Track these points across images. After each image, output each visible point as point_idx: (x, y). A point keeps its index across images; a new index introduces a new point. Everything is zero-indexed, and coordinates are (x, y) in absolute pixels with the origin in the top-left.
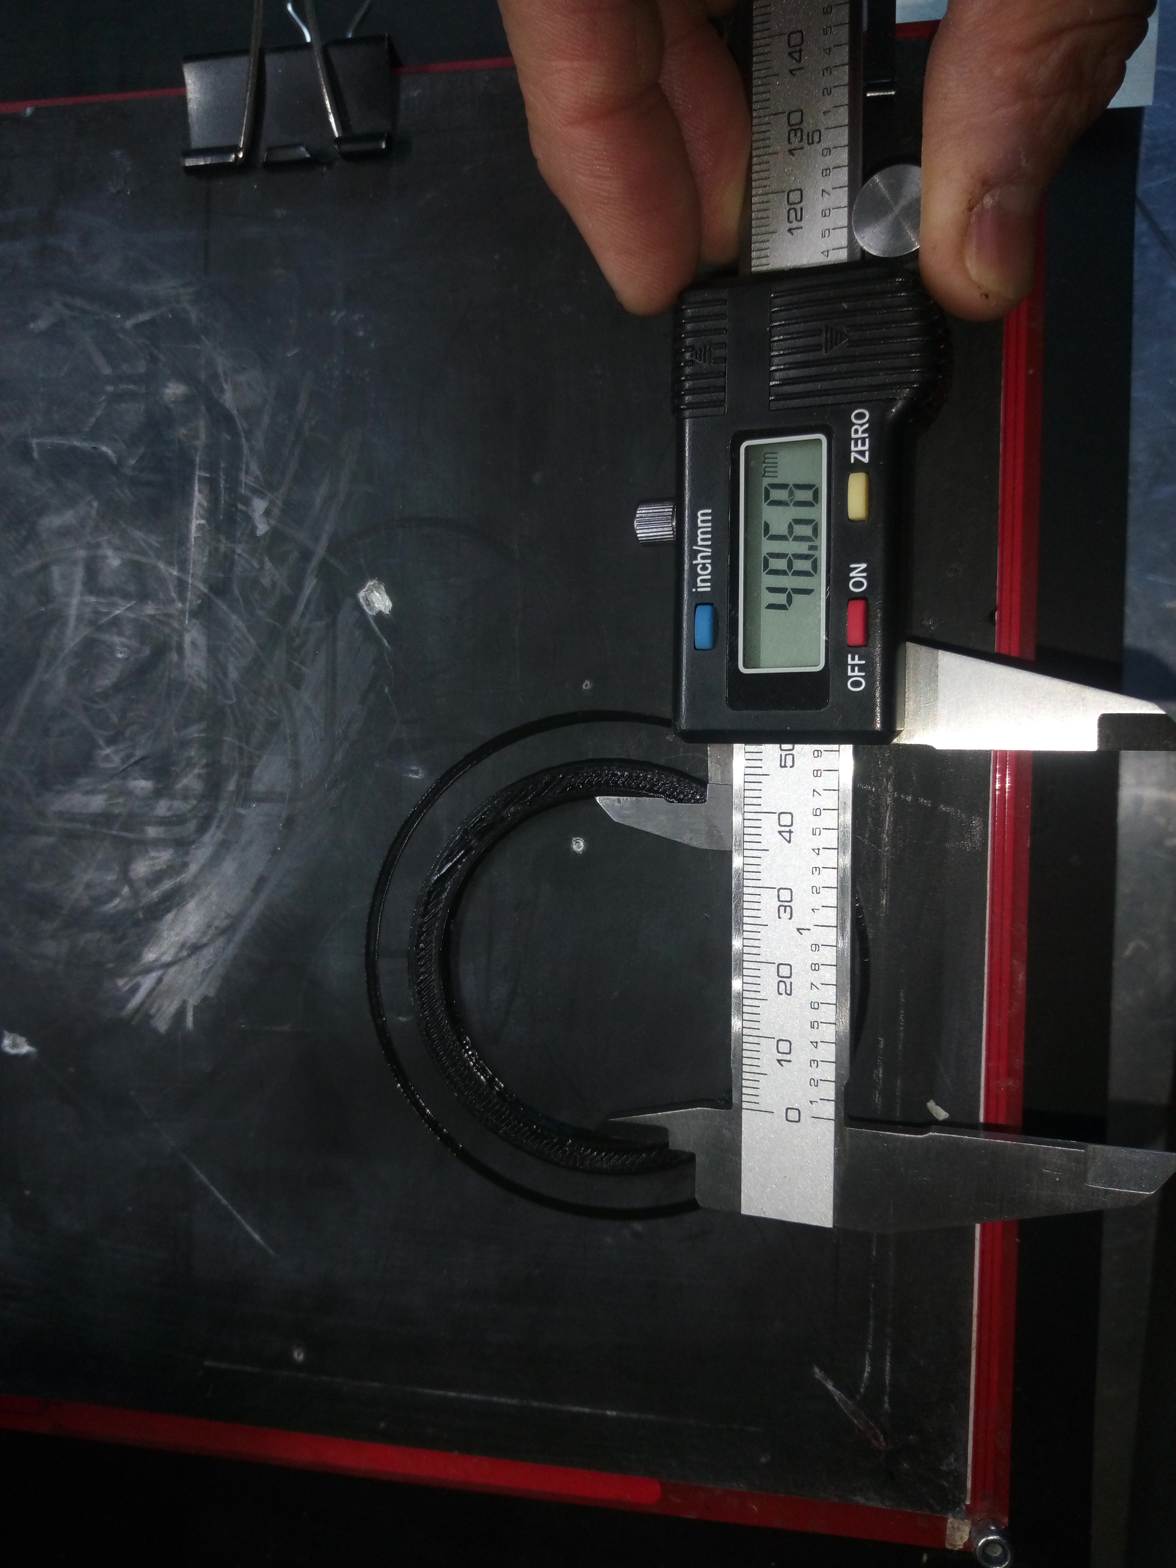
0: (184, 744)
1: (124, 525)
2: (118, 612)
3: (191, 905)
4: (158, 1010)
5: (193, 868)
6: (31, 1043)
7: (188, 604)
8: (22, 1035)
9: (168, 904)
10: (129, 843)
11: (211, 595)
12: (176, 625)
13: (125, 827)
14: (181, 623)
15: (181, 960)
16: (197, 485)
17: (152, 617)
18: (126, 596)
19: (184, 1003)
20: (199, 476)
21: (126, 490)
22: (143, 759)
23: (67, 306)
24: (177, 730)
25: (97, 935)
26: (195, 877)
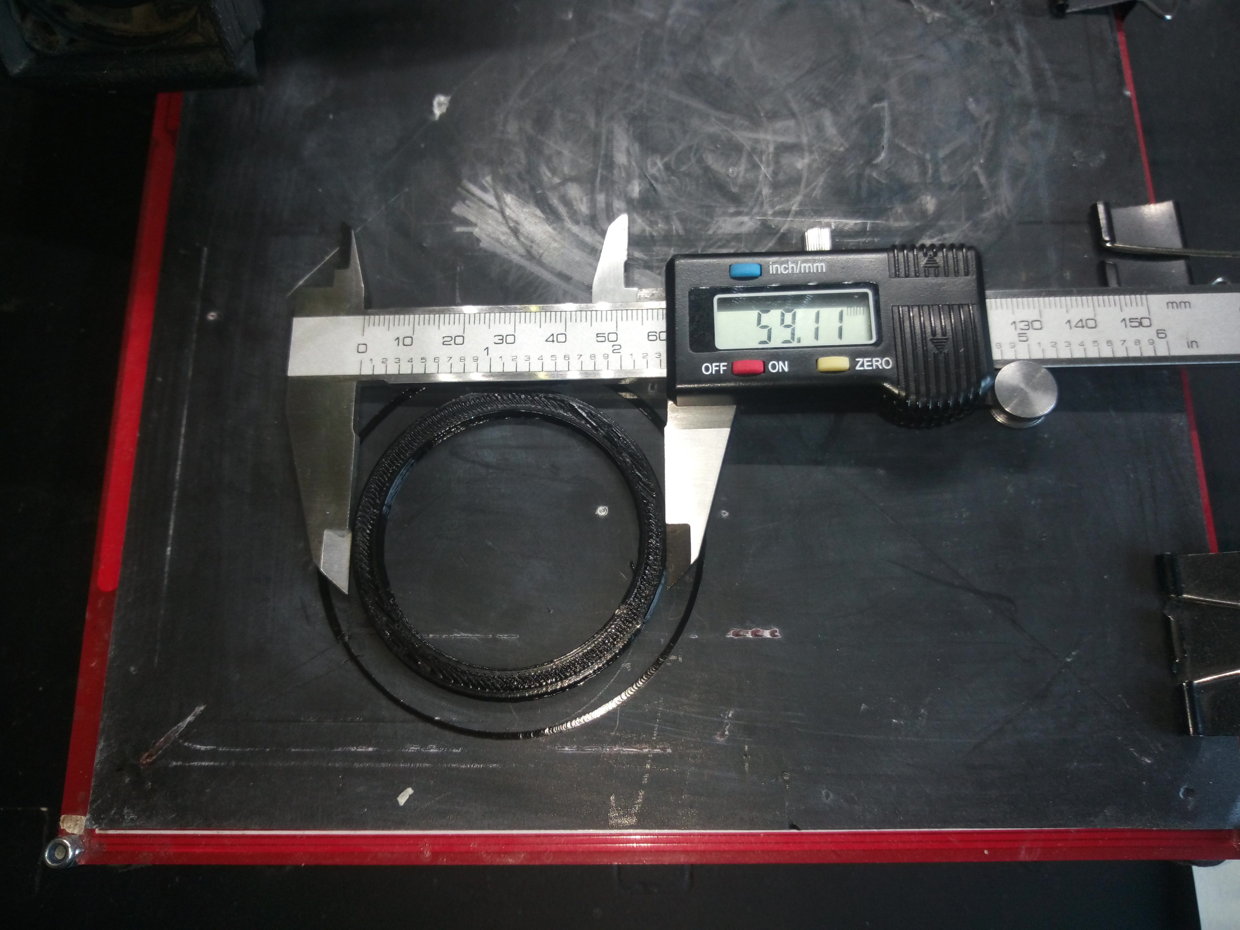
0: (667, 219)
1: (827, 170)
2: (763, 168)
3: (549, 229)
4: (468, 206)
5: (575, 229)
6: (442, 116)
7: (770, 218)
8: (448, 109)
9: (548, 211)
10: (593, 183)
11: (779, 235)
12: (755, 210)
13: (604, 179)
14: (758, 214)
15: (507, 223)
16: (860, 221)
17: (760, 193)
18: (775, 173)
19: (475, 225)
20: (867, 223)
21: (853, 172)
22: (655, 190)
23: (987, 124)
24: (677, 214)
25: (524, 161)
26: (569, 230)
